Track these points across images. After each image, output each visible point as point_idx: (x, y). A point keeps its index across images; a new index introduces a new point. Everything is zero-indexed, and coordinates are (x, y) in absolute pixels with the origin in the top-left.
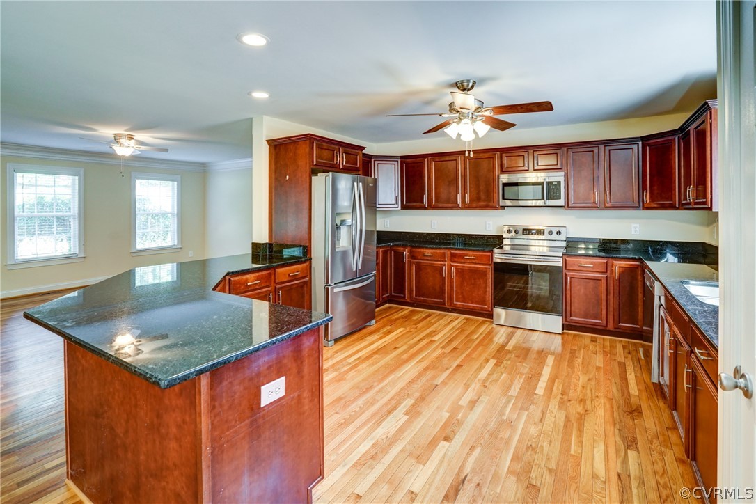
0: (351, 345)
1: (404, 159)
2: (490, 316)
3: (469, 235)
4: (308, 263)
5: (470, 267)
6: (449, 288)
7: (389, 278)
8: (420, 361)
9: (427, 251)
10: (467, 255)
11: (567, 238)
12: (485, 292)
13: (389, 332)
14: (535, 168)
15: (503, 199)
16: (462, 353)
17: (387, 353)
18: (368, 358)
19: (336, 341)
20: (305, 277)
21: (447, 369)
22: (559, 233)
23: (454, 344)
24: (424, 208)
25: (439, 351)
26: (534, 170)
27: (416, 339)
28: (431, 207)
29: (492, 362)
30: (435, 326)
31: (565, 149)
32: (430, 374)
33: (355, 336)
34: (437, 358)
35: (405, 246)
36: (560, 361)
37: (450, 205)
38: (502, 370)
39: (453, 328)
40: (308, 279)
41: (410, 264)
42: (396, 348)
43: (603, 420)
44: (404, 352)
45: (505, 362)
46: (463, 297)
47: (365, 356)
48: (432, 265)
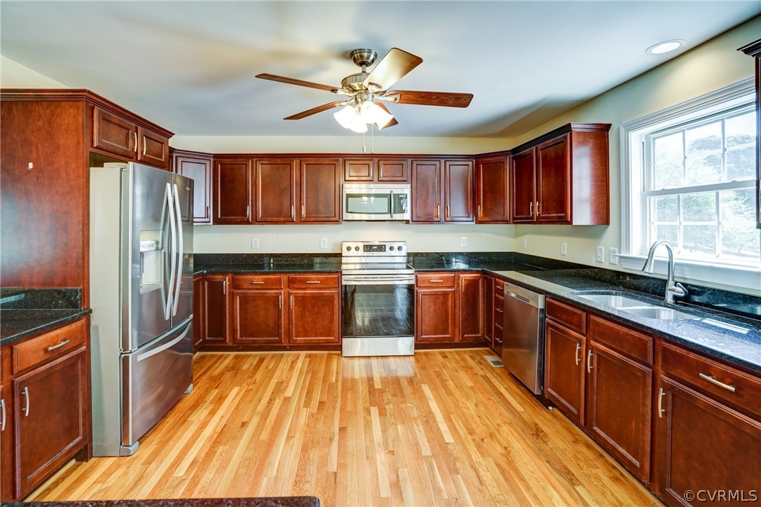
0: (169, 439)
1: (218, 158)
2: (340, 348)
3: (301, 254)
4: (83, 321)
5: (314, 293)
6: (287, 321)
7: (201, 318)
8: (289, 438)
9: (256, 277)
10: (309, 279)
11: (408, 253)
12: (332, 320)
13: (220, 400)
14: (380, 179)
15: (347, 212)
16: (334, 408)
17: (236, 438)
18: (210, 455)
19: (141, 440)
20: (79, 346)
21: (331, 440)
22: (400, 248)
23: (317, 396)
24: (248, 223)
25: (304, 413)
26: (379, 181)
27: (265, 401)
28: (256, 221)
29: (374, 411)
30: (277, 373)
31: (410, 160)
32: (314, 455)
33: (170, 420)
34: (308, 425)
35: (224, 274)
36: (436, 389)
37: (282, 219)
38: (392, 420)
39: (301, 372)
40: (84, 348)
41: (233, 296)
42: (244, 424)
43: (527, 456)
44: (260, 427)
45: (387, 407)
46: (305, 330)
47: (203, 455)
48: (264, 296)
